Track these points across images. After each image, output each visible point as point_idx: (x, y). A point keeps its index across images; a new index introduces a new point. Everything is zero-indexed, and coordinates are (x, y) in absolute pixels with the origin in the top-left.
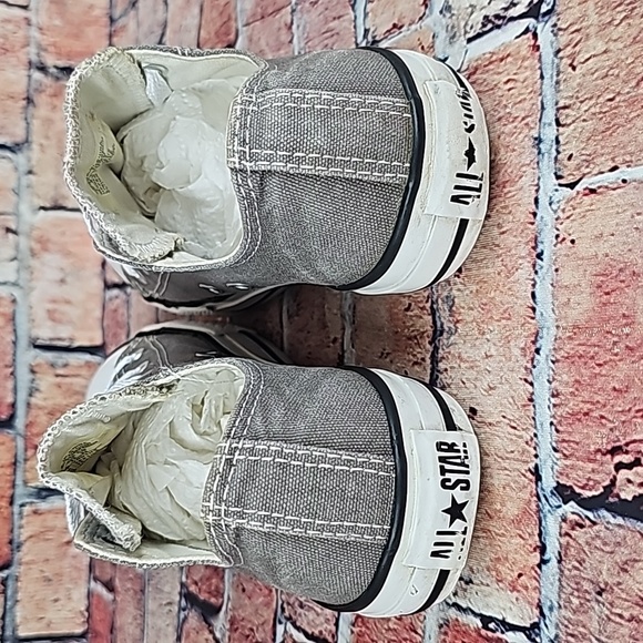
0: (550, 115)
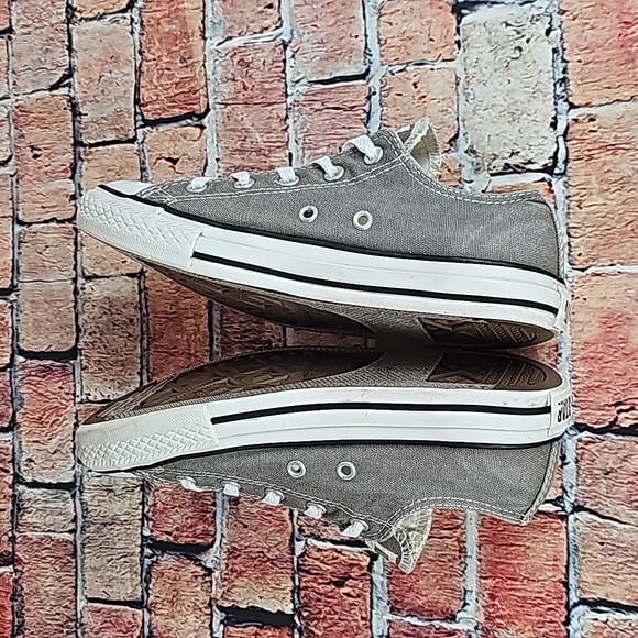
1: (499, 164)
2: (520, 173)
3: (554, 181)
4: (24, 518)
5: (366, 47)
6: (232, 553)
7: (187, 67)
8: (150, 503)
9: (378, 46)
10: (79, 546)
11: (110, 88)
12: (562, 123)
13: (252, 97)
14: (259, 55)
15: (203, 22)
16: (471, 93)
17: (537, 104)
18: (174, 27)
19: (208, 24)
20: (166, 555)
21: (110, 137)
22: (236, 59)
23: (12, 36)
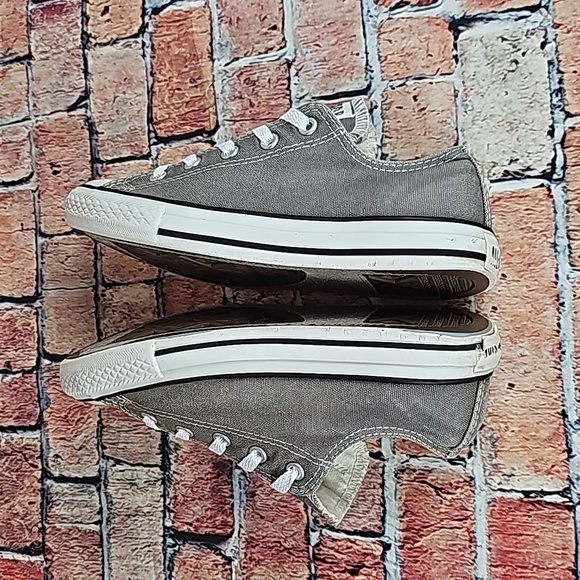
0: (562, 232)
1: (499, 171)
2: (519, 179)
3: (553, 186)
4: (53, 510)
5: (367, 64)
6: (250, 543)
7: (196, 86)
8: (171, 495)
9: (378, 62)
10: (105, 537)
11: (125, 108)
12: (559, 131)
13: (258, 114)
14: (265, 74)
15: (211, 44)
16: (470, 104)
17: (534, 114)
18: (183, 50)
19: (216, 46)
20: (187, 545)
21: (126, 153)
22: (243, 78)
23: (31, 61)
